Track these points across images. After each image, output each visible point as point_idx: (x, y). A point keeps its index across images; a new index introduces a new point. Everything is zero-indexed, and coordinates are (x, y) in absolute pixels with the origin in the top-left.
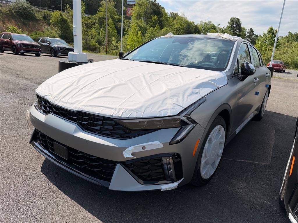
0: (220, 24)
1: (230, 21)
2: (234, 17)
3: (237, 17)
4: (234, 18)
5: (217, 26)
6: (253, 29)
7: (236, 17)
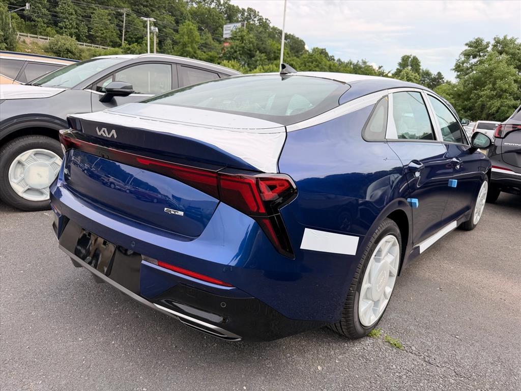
0: (382, 67)
1: (400, 61)
2: (408, 54)
3: (414, 55)
4: (408, 57)
5: (377, 69)
6: (442, 74)
7: (411, 55)
